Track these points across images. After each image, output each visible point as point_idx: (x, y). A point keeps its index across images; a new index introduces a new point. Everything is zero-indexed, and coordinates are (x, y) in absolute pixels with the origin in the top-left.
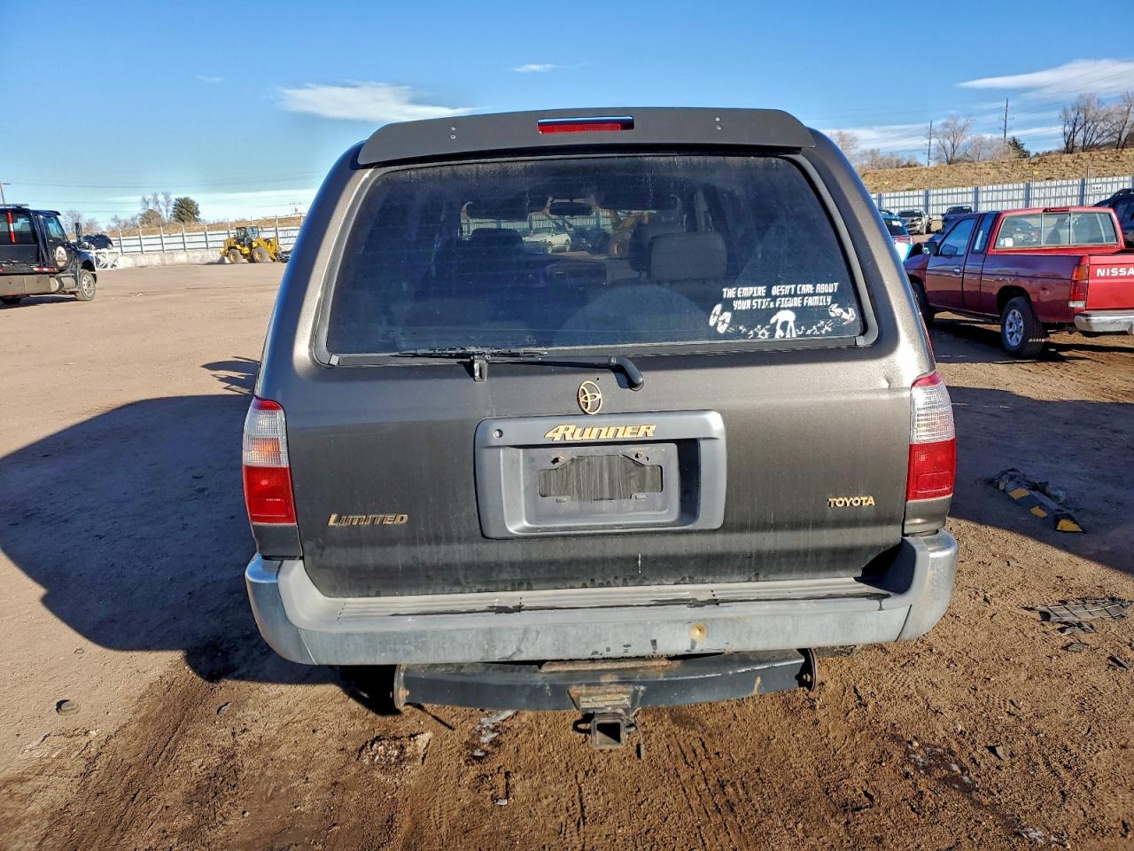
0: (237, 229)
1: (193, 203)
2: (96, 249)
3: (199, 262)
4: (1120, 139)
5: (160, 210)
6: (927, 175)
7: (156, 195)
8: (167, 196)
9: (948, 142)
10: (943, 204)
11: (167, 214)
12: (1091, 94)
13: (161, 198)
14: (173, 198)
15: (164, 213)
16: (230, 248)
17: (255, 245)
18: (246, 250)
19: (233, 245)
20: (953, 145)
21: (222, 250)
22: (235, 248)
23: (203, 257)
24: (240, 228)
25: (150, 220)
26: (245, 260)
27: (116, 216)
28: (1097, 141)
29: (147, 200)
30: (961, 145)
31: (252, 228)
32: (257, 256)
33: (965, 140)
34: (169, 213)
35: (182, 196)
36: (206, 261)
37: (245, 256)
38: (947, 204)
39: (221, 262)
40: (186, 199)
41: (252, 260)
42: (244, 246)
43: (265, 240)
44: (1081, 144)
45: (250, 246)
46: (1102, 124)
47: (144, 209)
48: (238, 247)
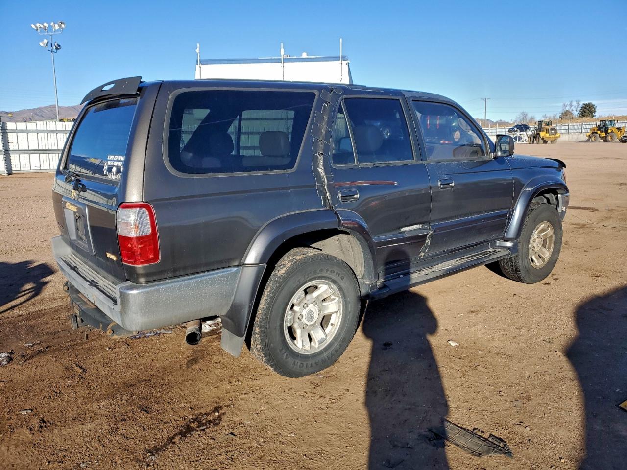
0: (600, 121)
1: (593, 106)
2: (520, 132)
3: (575, 141)
5: (572, 110)
7: (572, 102)
8: (578, 102)
11: (576, 112)
13: (574, 104)
14: (581, 104)
15: (574, 112)
16: (593, 133)
17: (609, 131)
18: (603, 134)
19: (595, 131)
21: (588, 134)
22: (596, 133)
23: (577, 138)
24: (602, 121)
25: (566, 115)
26: (602, 140)
27: (545, 115)
29: (566, 105)
31: (611, 121)
32: (609, 138)
34: (577, 112)
35: (587, 102)
36: (579, 140)
37: (602, 138)
39: (587, 141)
40: (589, 104)
41: (606, 141)
42: (602, 132)
43: (617, 128)
45: (606, 132)
47: (563, 110)
48: (599, 132)
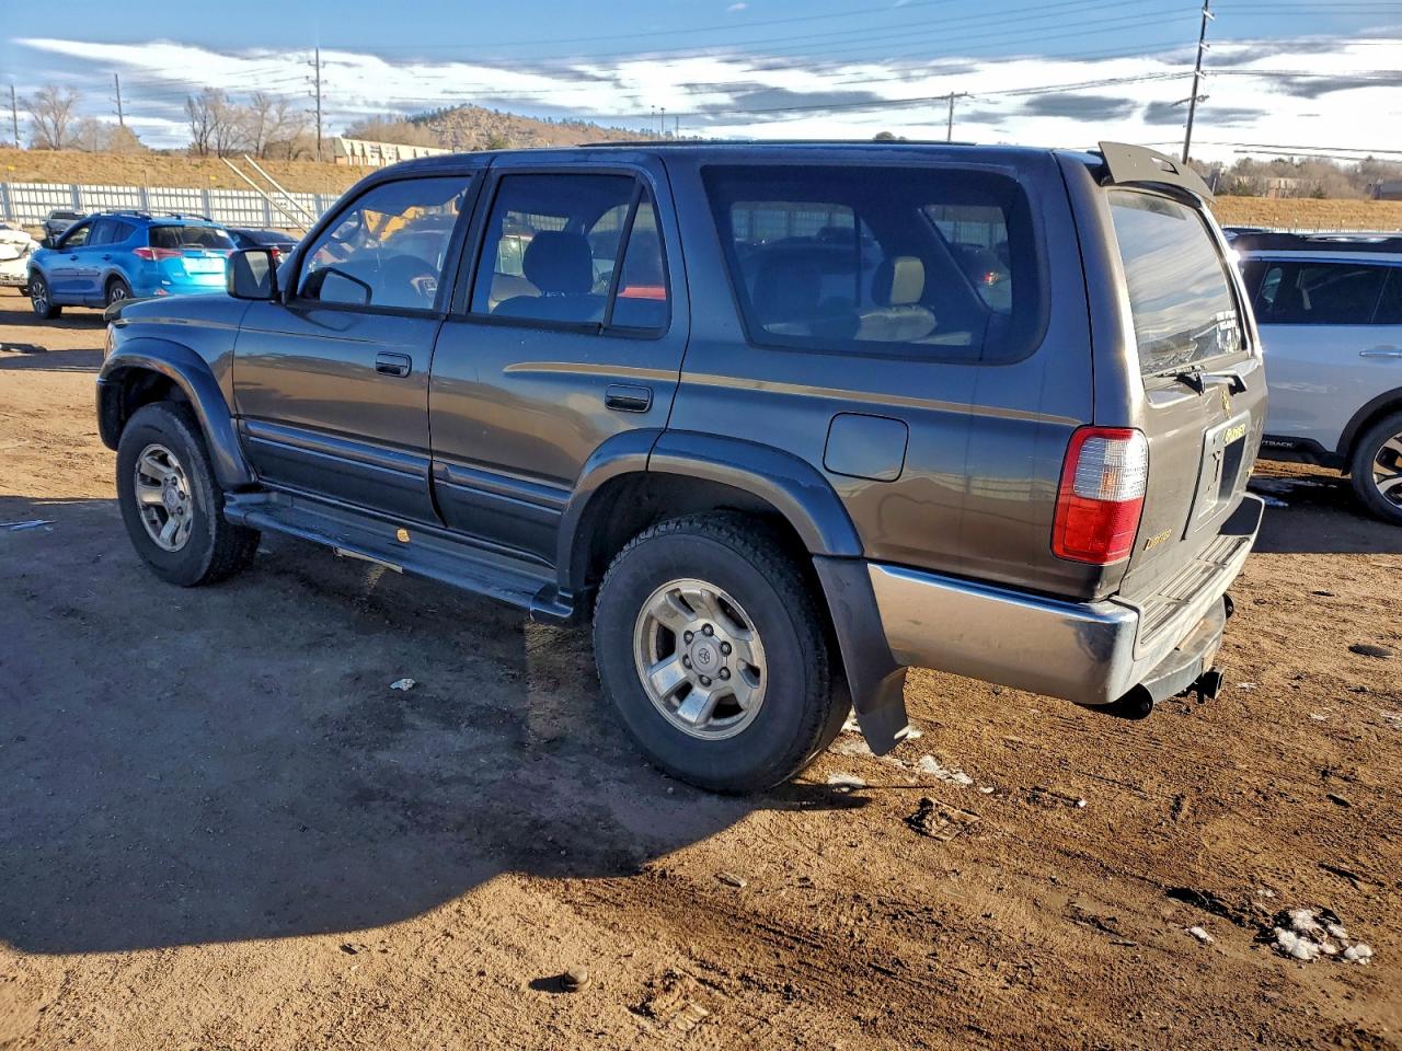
4: (257, 148)
6: (57, 162)
9: (49, 120)
10: (44, 204)
12: (217, 89)
20: (56, 126)
28: (234, 147)
30: (68, 126)
33: (72, 121)
38: (51, 205)
44: (216, 148)
46: (235, 128)
